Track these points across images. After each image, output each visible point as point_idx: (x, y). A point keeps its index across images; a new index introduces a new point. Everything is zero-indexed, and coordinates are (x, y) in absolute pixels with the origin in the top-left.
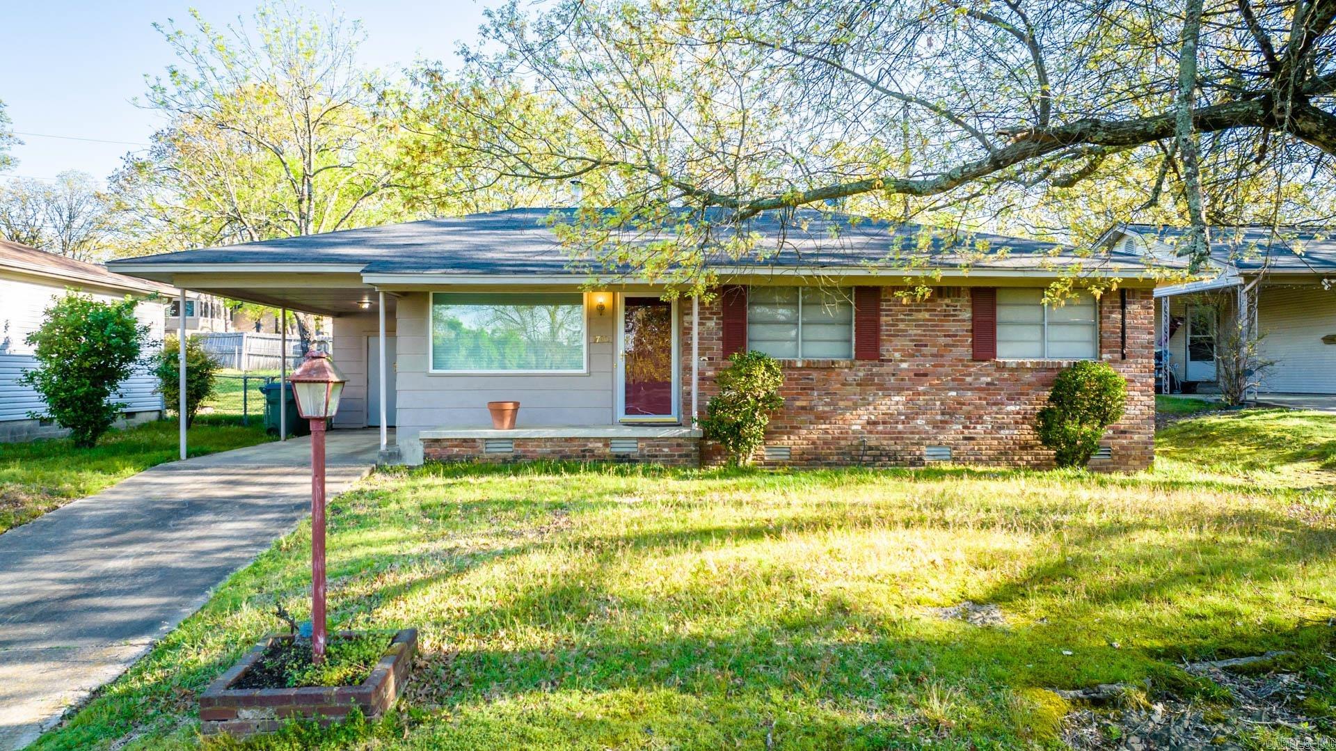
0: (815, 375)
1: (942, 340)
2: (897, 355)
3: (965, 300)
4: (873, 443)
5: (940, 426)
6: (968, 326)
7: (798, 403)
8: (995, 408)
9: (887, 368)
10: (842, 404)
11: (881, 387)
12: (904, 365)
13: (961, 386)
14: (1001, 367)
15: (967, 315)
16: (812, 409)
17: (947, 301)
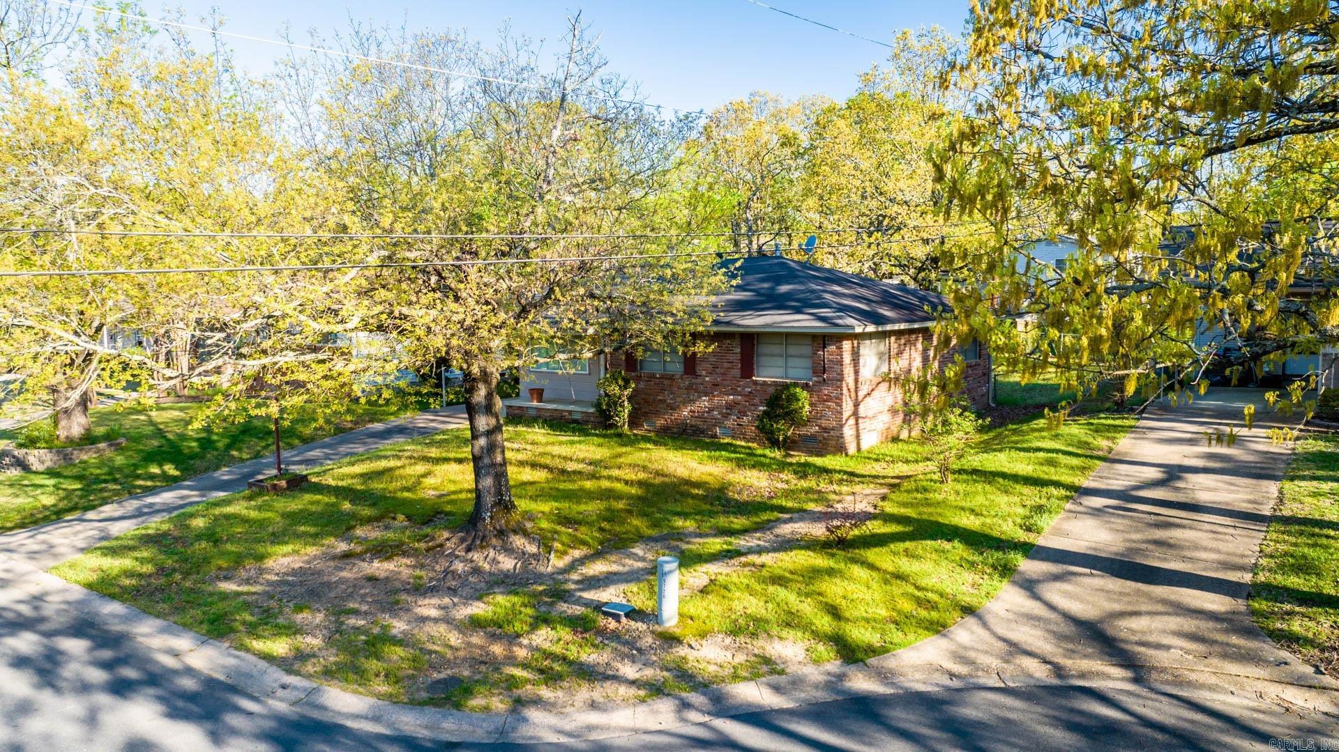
0: (666, 382)
1: (726, 365)
2: (704, 373)
3: (737, 342)
4: (693, 423)
5: (726, 416)
6: (739, 356)
7: (659, 398)
8: (753, 408)
9: (699, 381)
10: (678, 400)
11: (696, 391)
12: (707, 379)
13: (735, 393)
14: (756, 383)
15: (738, 350)
16: (665, 401)
17: (728, 341)
